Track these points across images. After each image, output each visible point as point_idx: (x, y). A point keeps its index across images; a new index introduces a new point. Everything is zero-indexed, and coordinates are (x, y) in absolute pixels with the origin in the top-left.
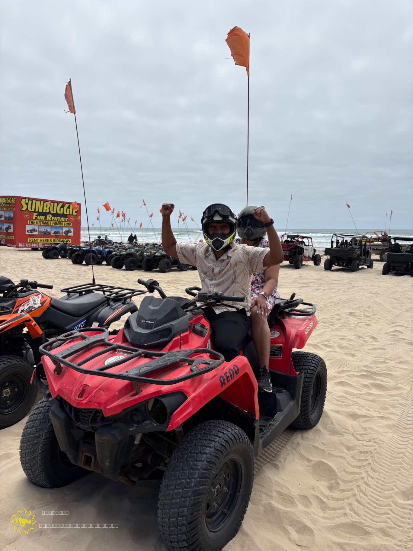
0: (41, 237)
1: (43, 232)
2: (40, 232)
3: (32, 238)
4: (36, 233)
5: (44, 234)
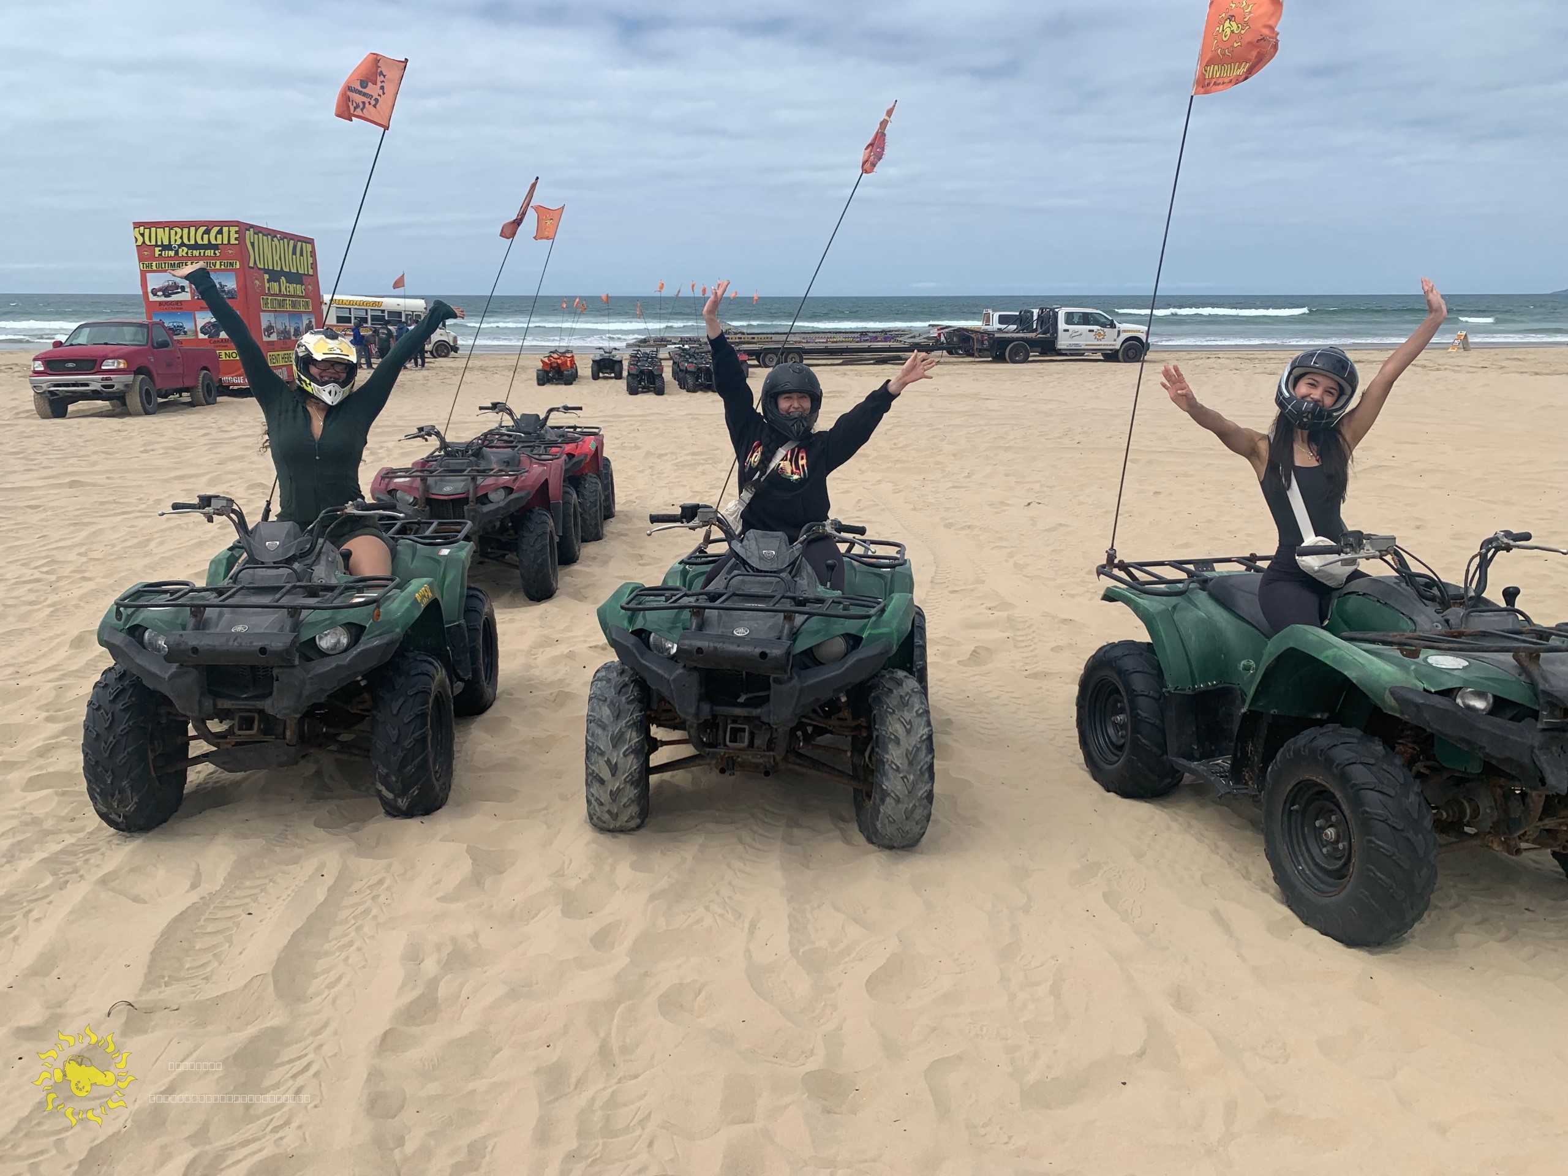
0: (282, 349)
1: (282, 333)
2: (278, 333)
3: (271, 353)
4: (274, 337)
5: (285, 338)
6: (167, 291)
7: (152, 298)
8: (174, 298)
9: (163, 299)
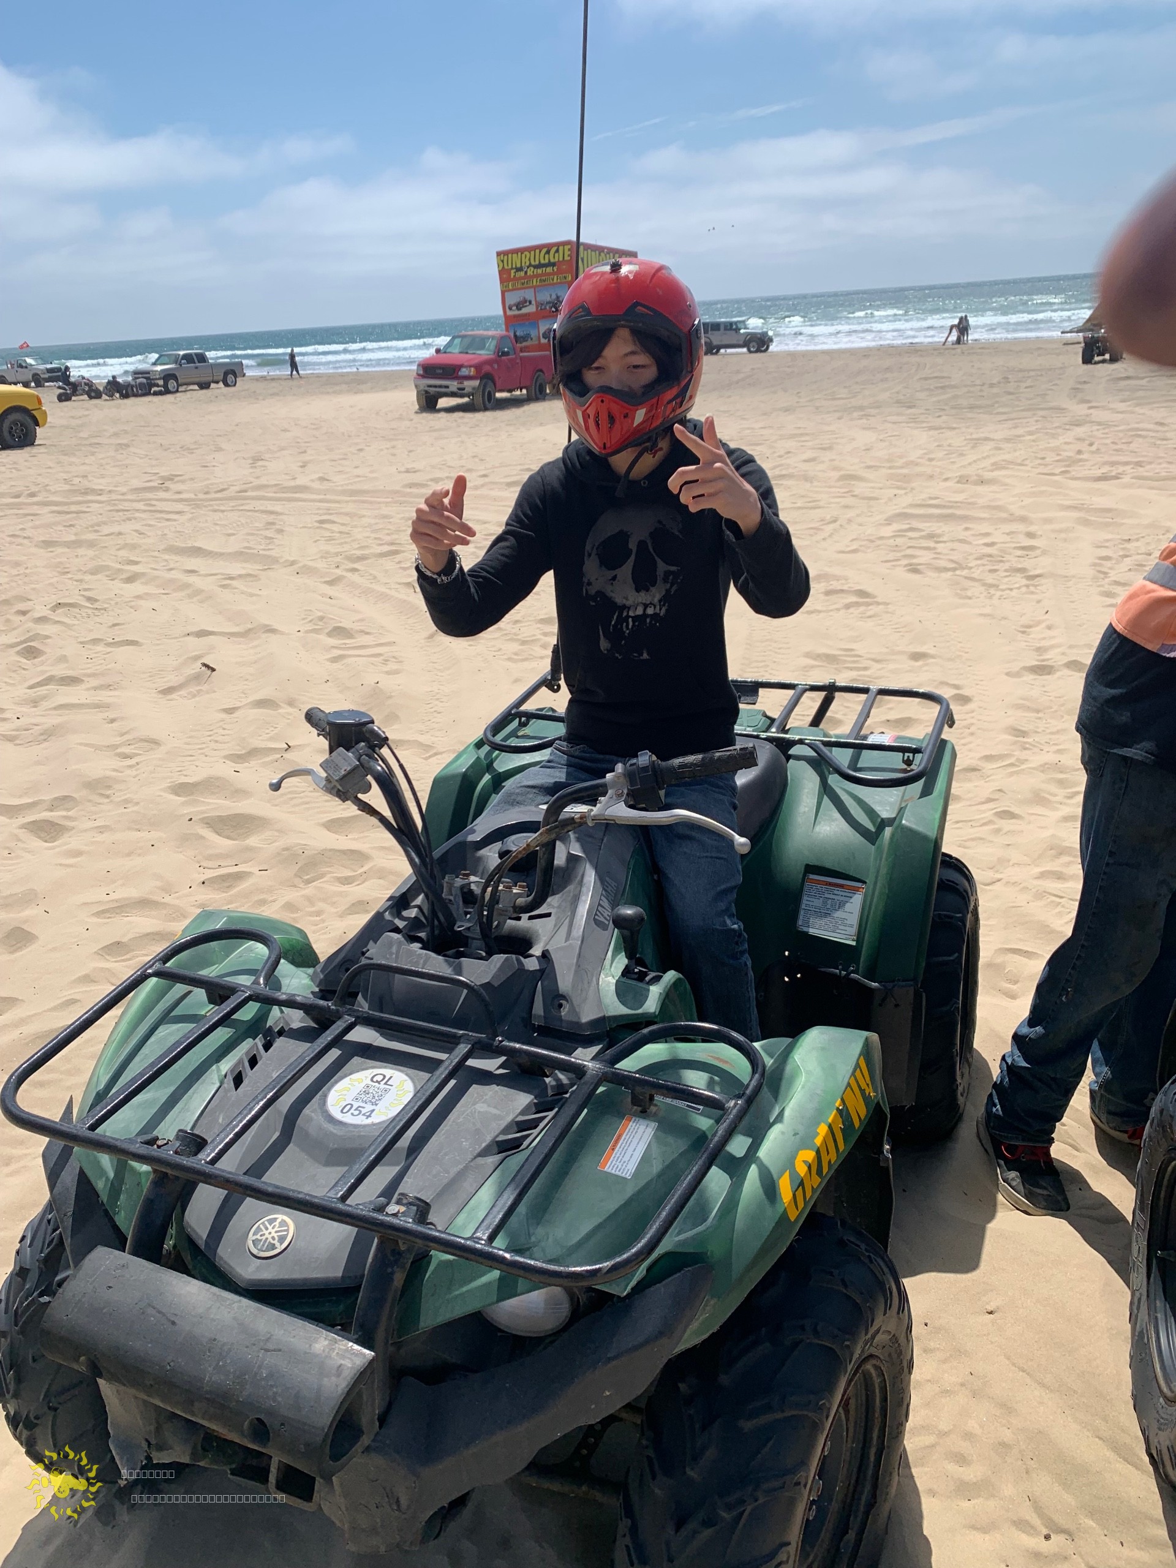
6: (519, 306)
7: (509, 313)
8: (524, 311)
9: (517, 312)
